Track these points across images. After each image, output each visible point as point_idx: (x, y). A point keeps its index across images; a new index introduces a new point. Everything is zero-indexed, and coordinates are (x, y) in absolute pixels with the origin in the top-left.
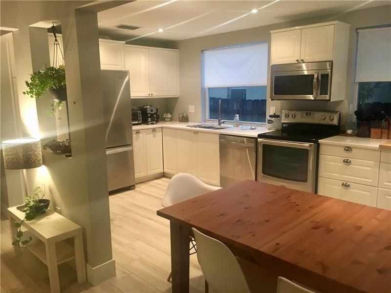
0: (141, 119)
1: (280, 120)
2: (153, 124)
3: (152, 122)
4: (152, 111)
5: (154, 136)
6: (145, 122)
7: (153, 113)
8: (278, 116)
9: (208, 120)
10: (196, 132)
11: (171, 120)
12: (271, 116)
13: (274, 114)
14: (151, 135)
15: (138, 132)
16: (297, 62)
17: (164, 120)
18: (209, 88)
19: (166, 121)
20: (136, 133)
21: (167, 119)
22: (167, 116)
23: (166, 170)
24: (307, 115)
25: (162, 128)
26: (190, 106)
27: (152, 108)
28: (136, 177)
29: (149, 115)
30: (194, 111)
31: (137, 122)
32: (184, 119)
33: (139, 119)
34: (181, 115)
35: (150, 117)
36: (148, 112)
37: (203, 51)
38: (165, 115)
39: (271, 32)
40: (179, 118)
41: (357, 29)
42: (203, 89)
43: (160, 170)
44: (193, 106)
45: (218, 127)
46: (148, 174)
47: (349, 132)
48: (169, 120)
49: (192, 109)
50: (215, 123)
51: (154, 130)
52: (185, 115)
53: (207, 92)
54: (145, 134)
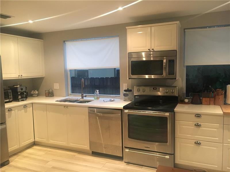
0: (12, 97)
1: (133, 93)
2: (23, 100)
3: (22, 99)
4: (22, 89)
5: (26, 112)
6: (16, 99)
7: (23, 91)
8: (131, 91)
9: (70, 94)
10: (65, 106)
11: (37, 96)
12: (125, 91)
13: (128, 89)
14: (23, 111)
15: (10, 110)
16: (149, 51)
17: (32, 96)
18: (70, 70)
19: (34, 97)
20: (9, 110)
21: (34, 95)
22: (34, 93)
23: (37, 139)
24: (154, 89)
25: (32, 103)
26: (54, 84)
27: (22, 87)
28: (9, 151)
29: (19, 93)
30: (58, 88)
31: (8, 100)
32: (50, 94)
33: (10, 97)
34: (47, 92)
35: (19, 95)
36: (18, 91)
37: (64, 41)
38: (32, 92)
39: (127, 28)
40: (46, 94)
41: (184, 29)
42: (66, 71)
43: (32, 140)
44: (58, 84)
45: (82, 100)
46: (21, 146)
47: (186, 100)
48: (36, 95)
49: (56, 86)
50: (78, 97)
51: (25, 106)
52: (50, 91)
53: (69, 73)
54: (16, 111)
